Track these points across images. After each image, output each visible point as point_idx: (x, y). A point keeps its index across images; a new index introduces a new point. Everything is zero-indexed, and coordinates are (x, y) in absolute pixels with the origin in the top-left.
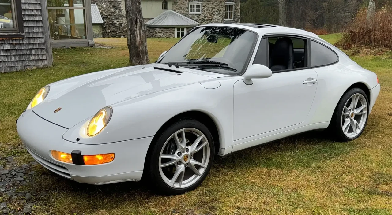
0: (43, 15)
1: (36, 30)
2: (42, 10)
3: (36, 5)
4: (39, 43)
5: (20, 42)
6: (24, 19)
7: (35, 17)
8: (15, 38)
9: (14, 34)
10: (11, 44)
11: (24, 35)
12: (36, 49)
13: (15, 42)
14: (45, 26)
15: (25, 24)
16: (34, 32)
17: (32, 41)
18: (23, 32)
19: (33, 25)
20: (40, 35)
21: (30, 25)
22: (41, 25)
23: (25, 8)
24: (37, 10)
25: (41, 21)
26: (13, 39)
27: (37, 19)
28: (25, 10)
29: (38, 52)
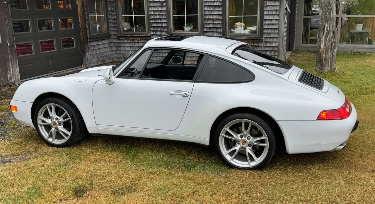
0: (279, 24)
1: (272, 36)
2: (280, 20)
3: (274, 16)
4: (273, 46)
5: (259, 45)
6: (264, 27)
7: (273, 26)
8: (256, 42)
9: (255, 38)
10: (252, 46)
11: (263, 40)
12: (270, 51)
13: (255, 45)
14: (280, 33)
15: (265, 31)
16: (270, 37)
17: (268, 45)
18: (262, 37)
19: (270, 32)
20: (275, 40)
21: (268, 32)
22: (277, 31)
23: (266, 19)
24: (276, 20)
25: (277, 28)
26: (254, 42)
27: (274, 27)
28: (266, 20)
29: (272, 54)
